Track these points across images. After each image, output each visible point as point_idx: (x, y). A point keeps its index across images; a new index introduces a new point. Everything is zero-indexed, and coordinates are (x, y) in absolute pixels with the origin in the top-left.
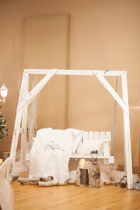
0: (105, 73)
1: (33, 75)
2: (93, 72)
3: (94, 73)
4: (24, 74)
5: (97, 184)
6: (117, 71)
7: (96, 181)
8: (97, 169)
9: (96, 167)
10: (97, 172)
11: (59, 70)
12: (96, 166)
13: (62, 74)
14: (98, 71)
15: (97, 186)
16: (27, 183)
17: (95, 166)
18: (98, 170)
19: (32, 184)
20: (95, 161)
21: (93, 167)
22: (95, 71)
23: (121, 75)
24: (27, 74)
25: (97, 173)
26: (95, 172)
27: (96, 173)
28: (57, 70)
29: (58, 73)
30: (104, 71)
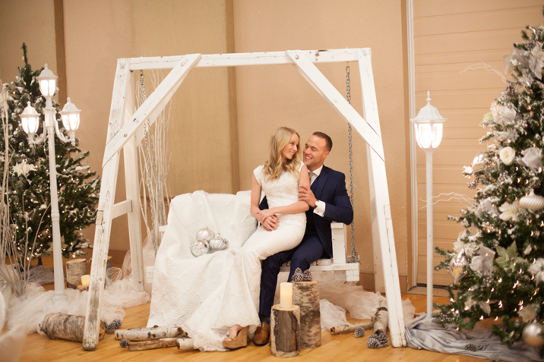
0: (317, 55)
1: (142, 73)
2: (287, 55)
3: (290, 58)
4: (118, 71)
5: (312, 338)
6: (347, 49)
7: (311, 330)
8: (310, 300)
9: (307, 295)
10: (312, 309)
11: (204, 56)
12: (308, 293)
13: (210, 65)
14: (299, 52)
15: (314, 342)
16: (141, 346)
17: (305, 294)
18: (313, 303)
19: (153, 346)
20: (304, 280)
21: (301, 295)
22: (292, 53)
23: (356, 59)
24: (126, 71)
25: (312, 311)
26: (307, 308)
27: (310, 309)
28: (199, 54)
29: (202, 64)
30: (314, 52)
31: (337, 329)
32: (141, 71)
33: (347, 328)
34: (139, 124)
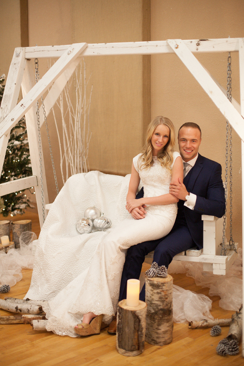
0: (198, 44)
1: (37, 61)
2: (168, 45)
3: (171, 48)
4: (14, 60)
5: (161, 336)
6: (229, 39)
7: (160, 327)
8: (160, 298)
9: (158, 293)
10: (161, 307)
11: (90, 45)
12: (159, 291)
13: (96, 54)
14: (179, 41)
15: (163, 340)
16: (4, 320)
17: (155, 291)
18: (163, 301)
19: (15, 322)
20: (158, 276)
21: (152, 292)
22: (172, 42)
23: (237, 49)
24: (20, 59)
25: (161, 309)
26: (157, 306)
27: (160, 308)
28: (84, 44)
29: (88, 53)
30: (195, 41)
31: (195, 324)
32: (37, 59)
33: (205, 324)
34: (25, 109)
